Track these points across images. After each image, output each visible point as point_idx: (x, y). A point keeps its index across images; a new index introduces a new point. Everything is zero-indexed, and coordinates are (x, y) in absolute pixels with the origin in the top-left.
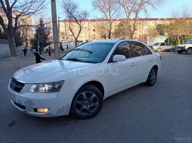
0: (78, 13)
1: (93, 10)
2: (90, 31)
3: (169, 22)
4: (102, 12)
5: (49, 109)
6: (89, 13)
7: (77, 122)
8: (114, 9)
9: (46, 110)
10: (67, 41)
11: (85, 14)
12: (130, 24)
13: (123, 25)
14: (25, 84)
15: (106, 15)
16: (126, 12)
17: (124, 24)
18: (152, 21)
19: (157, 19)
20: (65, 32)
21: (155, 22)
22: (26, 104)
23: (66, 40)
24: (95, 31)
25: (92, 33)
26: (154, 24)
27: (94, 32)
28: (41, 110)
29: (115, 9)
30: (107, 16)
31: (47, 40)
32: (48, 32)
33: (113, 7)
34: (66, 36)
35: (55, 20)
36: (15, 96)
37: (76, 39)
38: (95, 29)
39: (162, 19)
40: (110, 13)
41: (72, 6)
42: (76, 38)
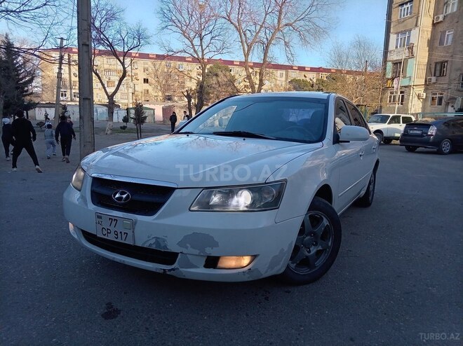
0: (119, 32)
1: (163, 28)
2: (135, 81)
3: (315, 75)
4: (185, 36)
5: (254, 257)
6: (149, 34)
7: (289, 292)
8: (211, 32)
9: (246, 260)
10: (73, 103)
11: (140, 36)
12: (232, 73)
13: (217, 75)
14: (174, 189)
15: (192, 45)
16: (242, 42)
17: (220, 73)
18: (279, 72)
19: (291, 68)
20: (68, 79)
21: (287, 75)
22: (187, 248)
23: (72, 100)
24: (147, 82)
25: (141, 86)
26: (284, 79)
27: (146, 84)
28: (230, 262)
29: (215, 33)
30: (196, 48)
31: (26, 95)
32: (29, 73)
33: (211, 28)
34: (71, 89)
35: (85, 41)
36: (137, 225)
37: (111, 97)
38: (149, 79)
39: (302, 69)
40: (201, 40)
41: (104, 12)
42: (110, 94)
